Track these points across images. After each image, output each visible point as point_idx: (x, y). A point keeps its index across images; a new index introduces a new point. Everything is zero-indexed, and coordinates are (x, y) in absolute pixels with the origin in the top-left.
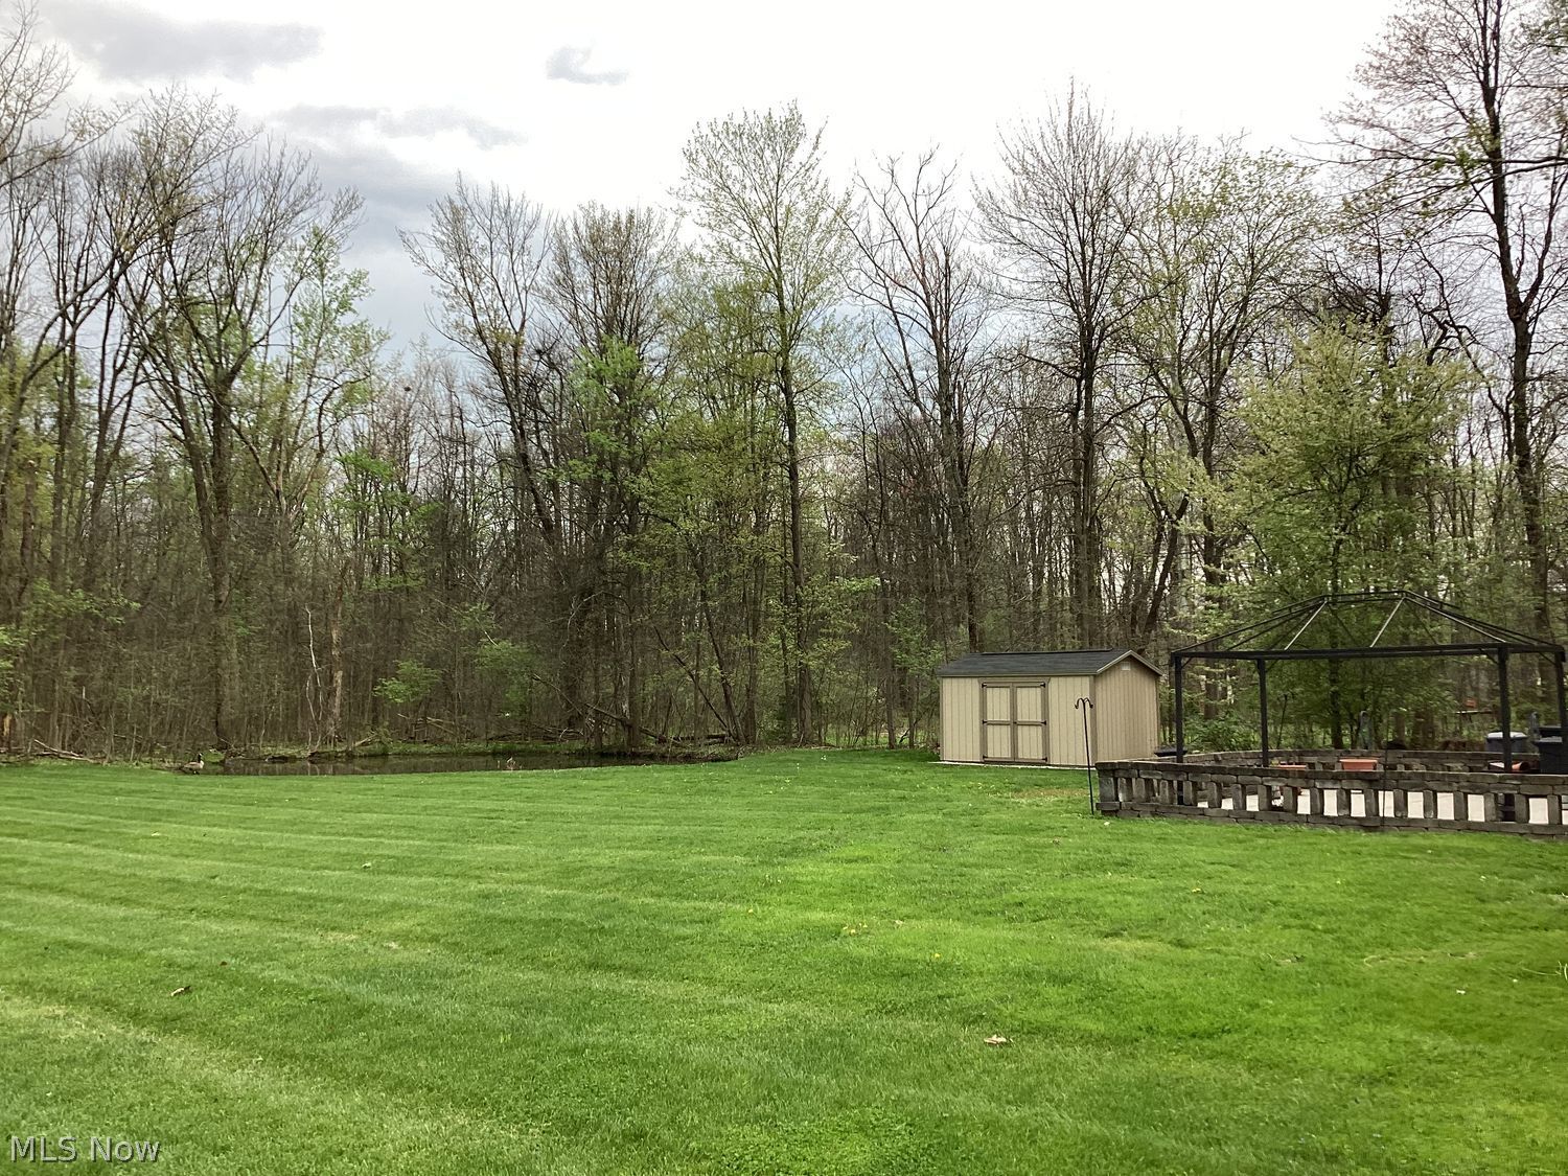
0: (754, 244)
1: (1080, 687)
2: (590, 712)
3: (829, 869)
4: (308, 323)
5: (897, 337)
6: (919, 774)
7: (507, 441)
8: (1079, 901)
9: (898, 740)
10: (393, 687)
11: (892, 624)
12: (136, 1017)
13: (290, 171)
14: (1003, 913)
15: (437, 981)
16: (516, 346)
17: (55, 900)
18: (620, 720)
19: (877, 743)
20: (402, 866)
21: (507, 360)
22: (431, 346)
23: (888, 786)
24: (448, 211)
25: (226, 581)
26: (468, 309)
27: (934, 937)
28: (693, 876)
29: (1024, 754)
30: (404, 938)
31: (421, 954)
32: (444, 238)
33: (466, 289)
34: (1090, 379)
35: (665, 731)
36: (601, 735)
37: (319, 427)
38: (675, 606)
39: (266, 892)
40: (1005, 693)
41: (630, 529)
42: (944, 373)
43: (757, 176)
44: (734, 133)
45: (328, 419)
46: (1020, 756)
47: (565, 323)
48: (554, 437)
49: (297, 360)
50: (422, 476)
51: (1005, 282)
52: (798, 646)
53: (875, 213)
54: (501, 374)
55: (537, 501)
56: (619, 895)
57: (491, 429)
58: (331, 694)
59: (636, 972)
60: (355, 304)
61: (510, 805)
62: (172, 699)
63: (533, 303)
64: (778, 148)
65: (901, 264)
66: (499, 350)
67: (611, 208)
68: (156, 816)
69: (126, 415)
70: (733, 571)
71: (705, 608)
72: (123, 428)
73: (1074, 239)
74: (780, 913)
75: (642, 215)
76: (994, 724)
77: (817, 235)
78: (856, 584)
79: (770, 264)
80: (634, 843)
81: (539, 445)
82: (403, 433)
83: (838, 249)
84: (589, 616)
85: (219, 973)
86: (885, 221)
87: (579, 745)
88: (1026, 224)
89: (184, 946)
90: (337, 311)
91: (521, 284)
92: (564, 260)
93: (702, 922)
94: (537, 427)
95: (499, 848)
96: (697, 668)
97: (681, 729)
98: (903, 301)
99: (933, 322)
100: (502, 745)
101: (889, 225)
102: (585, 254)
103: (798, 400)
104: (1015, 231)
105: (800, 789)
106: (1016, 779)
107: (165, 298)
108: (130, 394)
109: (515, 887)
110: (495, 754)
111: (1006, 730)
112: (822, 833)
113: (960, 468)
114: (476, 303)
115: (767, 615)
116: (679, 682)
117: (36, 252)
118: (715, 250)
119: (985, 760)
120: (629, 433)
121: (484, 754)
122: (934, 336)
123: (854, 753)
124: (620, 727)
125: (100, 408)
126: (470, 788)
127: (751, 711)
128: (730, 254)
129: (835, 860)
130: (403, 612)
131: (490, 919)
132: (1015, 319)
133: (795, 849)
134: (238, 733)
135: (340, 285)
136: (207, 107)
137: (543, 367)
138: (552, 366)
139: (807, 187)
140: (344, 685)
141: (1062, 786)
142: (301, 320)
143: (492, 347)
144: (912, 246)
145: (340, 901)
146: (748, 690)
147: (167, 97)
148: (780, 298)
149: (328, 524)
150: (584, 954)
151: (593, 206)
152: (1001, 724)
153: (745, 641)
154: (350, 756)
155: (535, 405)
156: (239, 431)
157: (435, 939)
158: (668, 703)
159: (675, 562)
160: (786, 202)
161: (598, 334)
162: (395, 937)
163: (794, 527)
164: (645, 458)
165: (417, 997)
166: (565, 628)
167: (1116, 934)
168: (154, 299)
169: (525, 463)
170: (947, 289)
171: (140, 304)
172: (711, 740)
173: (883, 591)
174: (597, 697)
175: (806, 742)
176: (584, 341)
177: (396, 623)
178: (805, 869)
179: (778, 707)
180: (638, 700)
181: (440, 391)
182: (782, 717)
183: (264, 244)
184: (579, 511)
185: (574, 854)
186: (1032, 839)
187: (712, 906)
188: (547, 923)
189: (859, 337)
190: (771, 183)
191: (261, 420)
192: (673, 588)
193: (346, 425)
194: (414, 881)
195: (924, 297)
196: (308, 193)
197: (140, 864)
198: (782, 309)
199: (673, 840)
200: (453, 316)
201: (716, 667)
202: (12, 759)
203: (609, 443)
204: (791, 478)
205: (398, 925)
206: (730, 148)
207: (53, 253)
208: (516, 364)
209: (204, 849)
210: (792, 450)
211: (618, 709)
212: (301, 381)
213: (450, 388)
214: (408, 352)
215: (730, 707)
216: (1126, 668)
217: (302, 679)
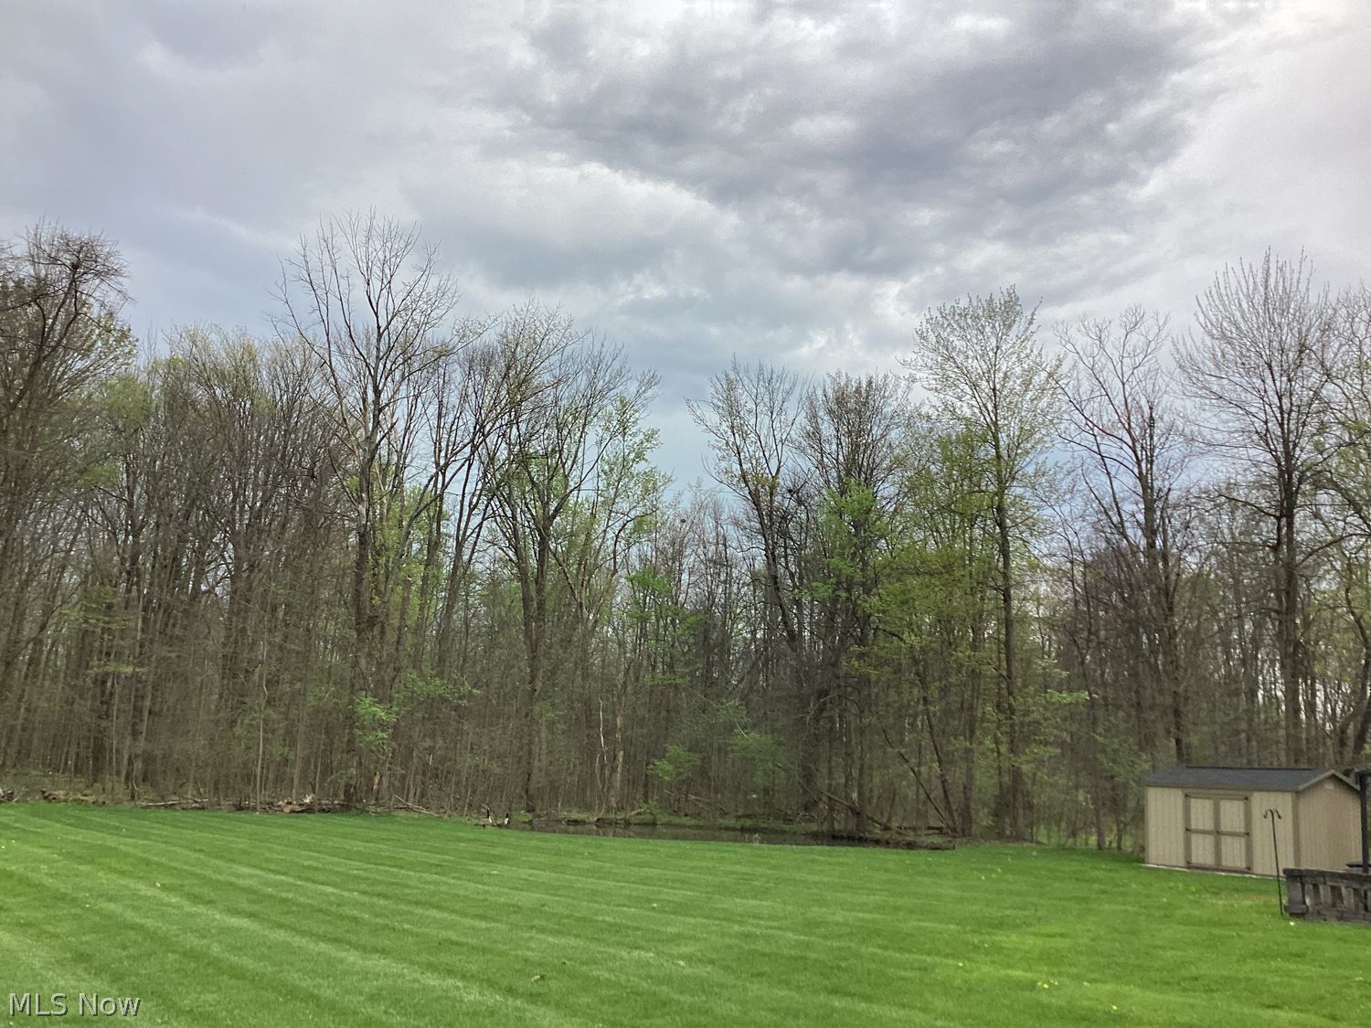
0: (974, 403)
1: (1283, 802)
2: (824, 799)
3: (1030, 941)
4: (611, 470)
5: (1105, 478)
6: (1124, 874)
7: (760, 564)
8: (1248, 979)
9: (1107, 843)
10: (663, 768)
11: (1100, 735)
12: (511, 991)
13: (608, 359)
14: (1179, 984)
15: (716, 989)
16: (773, 488)
17: (434, 913)
18: (850, 808)
19: (1087, 844)
20: (682, 909)
21: (765, 498)
22: (704, 488)
23: (1092, 881)
24: (724, 382)
25: (540, 674)
26: (736, 459)
27: (1115, 997)
28: (914, 936)
29: (1227, 861)
30: (689, 959)
31: (703, 971)
32: (720, 404)
33: (735, 443)
34: (1290, 517)
35: (889, 819)
36: (833, 819)
37: (614, 552)
38: (900, 709)
39: (584, 919)
40: (1208, 804)
41: (861, 641)
42: (1149, 510)
43: (978, 348)
44: (960, 315)
45: (621, 545)
46: (1224, 864)
47: (813, 469)
48: (799, 562)
49: (601, 499)
50: (690, 590)
51: (1206, 432)
52: (1012, 750)
53: (1083, 373)
54: (759, 509)
55: (784, 615)
56: (852, 944)
57: (749, 553)
58: (614, 770)
59: (867, 998)
60: (648, 455)
61: (759, 870)
62: (496, 768)
63: (788, 453)
64: (997, 325)
65: (1109, 417)
66: (758, 490)
67: (854, 376)
68: (492, 859)
69: (476, 543)
70: (953, 680)
71: (927, 712)
72: (473, 552)
73: (1271, 393)
74: (986, 969)
75: (878, 380)
76: (1197, 832)
77: (1031, 393)
78: (1066, 697)
79: (988, 420)
80: (863, 907)
81: (787, 568)
82: (678, 555)
83: (1050, 405)
84: (825, 714)
85: (561, 969)
86: (1094, 381)
87: (814, 827)
88: (1225, 381)
89: (533, 950)
90: (633, 461)
91: (778, 438)
92: (813, 417)
93: (920, 969)
94: (785, 552)
95: (753, 902)
96: (920, 765)
97: (904, 819)
98: (1110, 448)
99: (1140, 467)
100: (749, 823)
101: (1097, 383)
102: (830, 412)
103: (1013, 532)
104: (1215, 388)
105: (1010, 877)
106: (1215, 884)
107: (510, 452)
108: (480, 526)
109: (769, 931)
110: (743, 830)
111: (1209, 840)
112: (1027, 913)
113: (1166, 594)
114: (742, 454)
115: (982, 721)
116: (904, 776)
117: (423, 421)
118: (940, 409)
119: (1189, 865)
120: (862, 559)
121: (734, 829)
122: (1141, 477)
123: (1064, 851)
124: (850, 813)
125: (458, 537)
126: (726, 855)
127: (967, 807)
128: (953, 412)
129: (1035, 934)
130: (672, 704)
131: (753, 952)
132: (1216, 464)
133: (1001, 924)
134: (542, 799)
135: (637, 440)
136: (552, 316)
137: (793, 504)
138: (800, 502)
139: (1022, 355)
140: (625, 762)
141: (1261, 892)
142: (606, 468)
143: (752, 488)
144: (1119, 401)
145: (637, 929)
146: (965, 787)
147: (525, 309)
148: (997, 447)
149: (614, 629)
150: (826, 983)
151: (839, 374)
152: (1204, 832)
153: (962, 743)
154: (627, 823)
155: (785, 534)
156: (555, 555)
157: (712, 962)
158: (892, 795)
159: (900, 670)
160: (1004, 368)
161: (839, 477)
162: (682, 957)
163: (1007, 643)
164: (876, 582)
165: (704, 998)
166: (804, 724)
167: (1275, 1007)
168: (503, 454)
169: (776, 583)
170: (1151, 437)
171: (492, 459)
172: (930, 832)
173: (1092, 704)
174: (830, 785)
175: (1018, 838)
176: (827, 482)
177: (664, 713)
178: (1010, 939)
179: (993, 805)
180: (866, 789)
181: (709, 524)
182: (996, 815)
183: (584, 413)
184: (818, 623)
185: (815, 912)
186: (1217, 931)
187: (929, 959)
188: (795, 958)
189: (1069, 479)
190: (991, 354)
191: (572, 545)
192: (899, 694)
193: (634, 550)
194: (692, 921)
195: (1130, 444)
196: (619, 374)
197: (488, 892)
198: (999, 456)
199: (896, 909)
200: (724, 464)
201: (936, 765)
202: (379, 810)
203: (847, 568)
204: (1005, 601)
205: (683, 949)
206: (955, 326)
207: (434, 422)
208: (771, 501)
209: (530, 885)
210: (1006, 577)
211: (848, 797)
212: (602, 515)
213: (717, 520)
214: (686, 492)
215: (948, 802)
216: (1330, 786)
217: (592, 758)
